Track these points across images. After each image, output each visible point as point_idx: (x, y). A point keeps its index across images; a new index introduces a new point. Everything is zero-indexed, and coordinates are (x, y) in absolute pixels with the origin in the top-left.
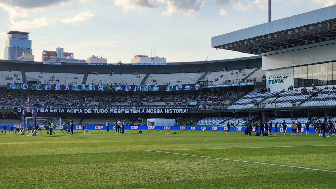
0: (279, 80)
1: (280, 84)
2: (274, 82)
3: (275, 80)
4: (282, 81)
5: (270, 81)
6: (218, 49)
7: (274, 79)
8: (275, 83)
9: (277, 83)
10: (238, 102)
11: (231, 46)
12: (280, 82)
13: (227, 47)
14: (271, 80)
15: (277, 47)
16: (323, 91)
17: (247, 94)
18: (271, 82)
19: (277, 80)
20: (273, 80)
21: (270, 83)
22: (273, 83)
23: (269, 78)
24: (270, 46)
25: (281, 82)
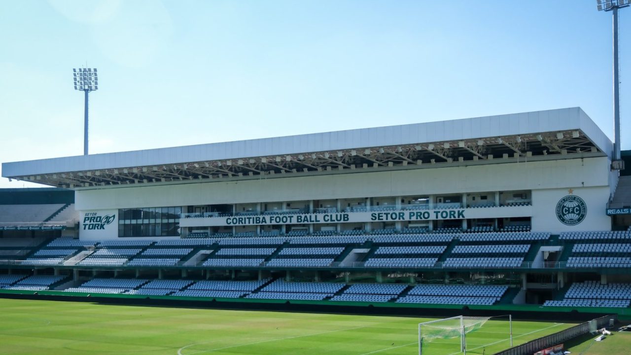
0: (99, 225)
1: (99, 230)
2: (91, 227)
3: (93, 225)
4: (102, 227)
5: (85, 225)
6: (12, 179)
7: (90, 223)
8: (92, 229)
9: (95, 229)
10: (38, 254)
11: (39, 178)
12: (99, 227)
13: (32, 178)
14: (87, 224)
15: (97, 182)
16: (156, 244)
17: (51, 242)
18: (87, 227)
19: (96, 224)
20: (90, 225)
21: (85, 229)
22: (89, 228)
23: (84, 222)
24: (88, 181)
25: (100, 229)
